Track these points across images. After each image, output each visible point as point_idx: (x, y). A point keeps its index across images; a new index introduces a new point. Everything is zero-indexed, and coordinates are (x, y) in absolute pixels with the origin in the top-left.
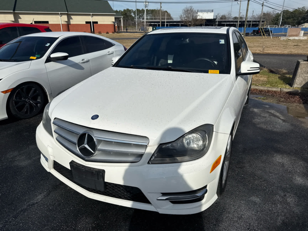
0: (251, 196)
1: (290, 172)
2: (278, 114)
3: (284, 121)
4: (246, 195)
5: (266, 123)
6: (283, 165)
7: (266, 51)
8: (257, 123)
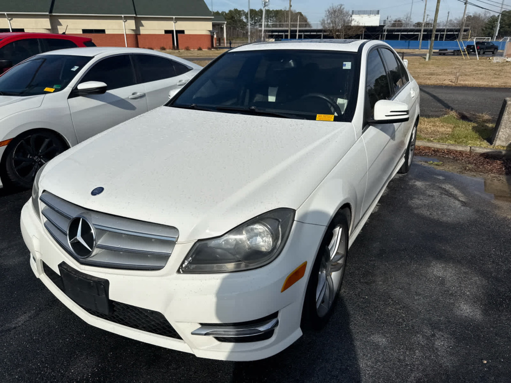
0: (373, 334)
1: (452, 294)
2: (456, 192)
3: (464, 204)
4: (365, 331)
5: (430, 207)
6: (442, 282)
7: (462, 82)
8: (416, 206)
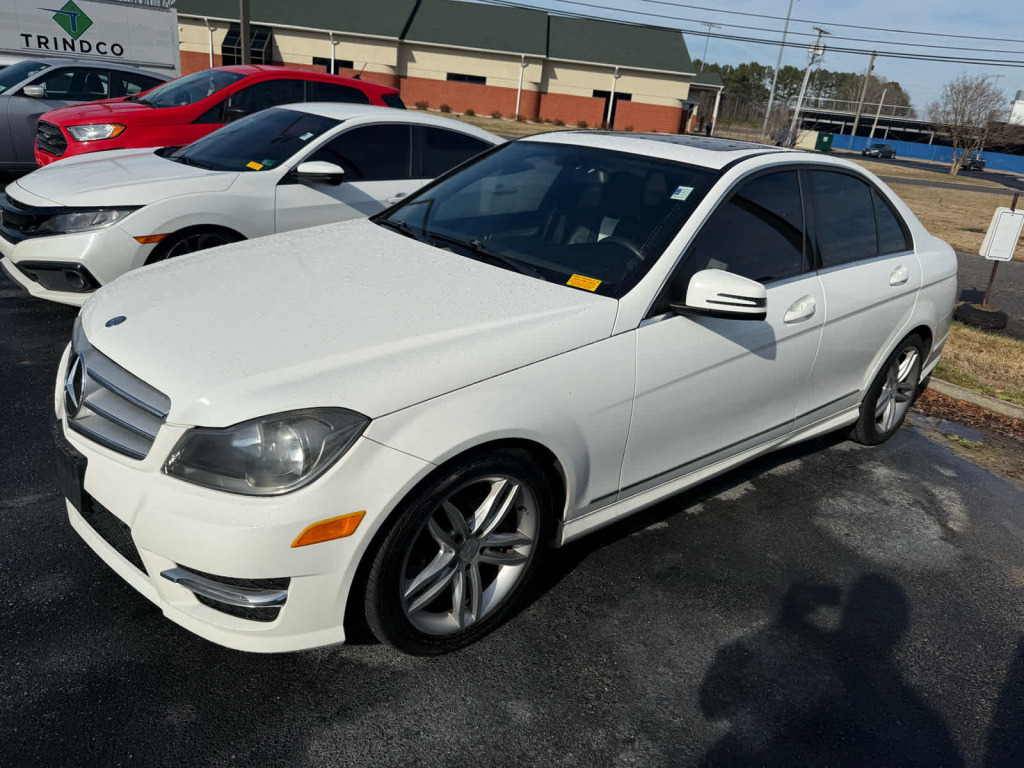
0: (518, 698)
2: (955, 509)
3: (950, 536)
4: (509, 689)
8: (830, 512)
